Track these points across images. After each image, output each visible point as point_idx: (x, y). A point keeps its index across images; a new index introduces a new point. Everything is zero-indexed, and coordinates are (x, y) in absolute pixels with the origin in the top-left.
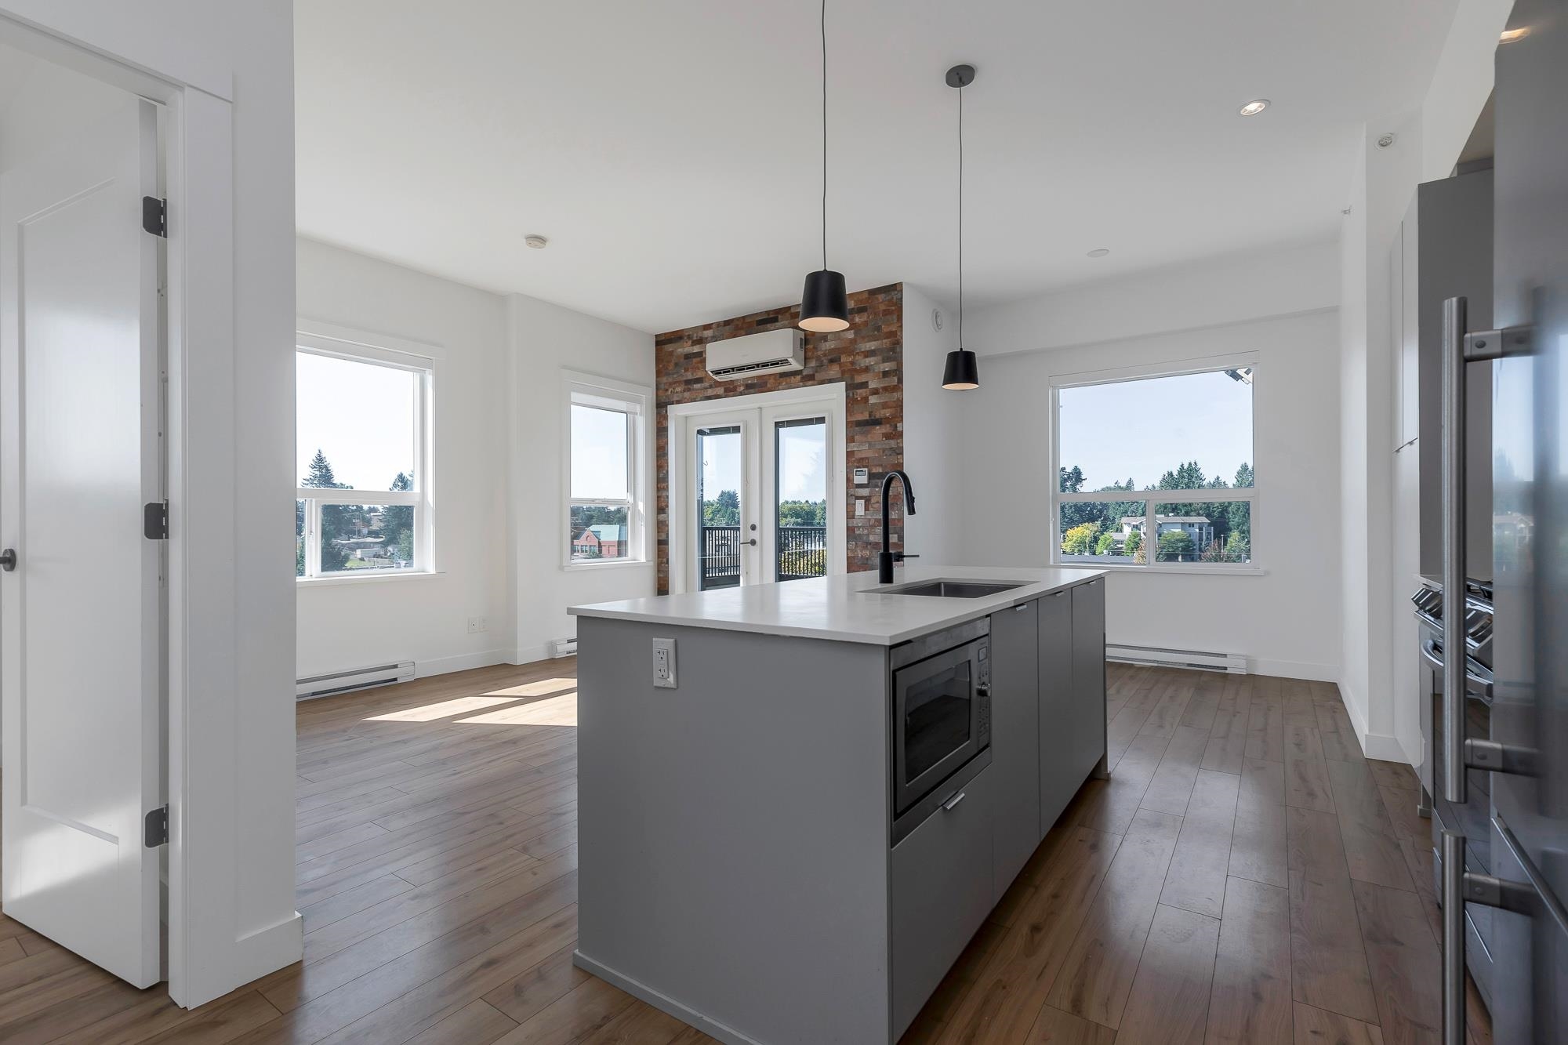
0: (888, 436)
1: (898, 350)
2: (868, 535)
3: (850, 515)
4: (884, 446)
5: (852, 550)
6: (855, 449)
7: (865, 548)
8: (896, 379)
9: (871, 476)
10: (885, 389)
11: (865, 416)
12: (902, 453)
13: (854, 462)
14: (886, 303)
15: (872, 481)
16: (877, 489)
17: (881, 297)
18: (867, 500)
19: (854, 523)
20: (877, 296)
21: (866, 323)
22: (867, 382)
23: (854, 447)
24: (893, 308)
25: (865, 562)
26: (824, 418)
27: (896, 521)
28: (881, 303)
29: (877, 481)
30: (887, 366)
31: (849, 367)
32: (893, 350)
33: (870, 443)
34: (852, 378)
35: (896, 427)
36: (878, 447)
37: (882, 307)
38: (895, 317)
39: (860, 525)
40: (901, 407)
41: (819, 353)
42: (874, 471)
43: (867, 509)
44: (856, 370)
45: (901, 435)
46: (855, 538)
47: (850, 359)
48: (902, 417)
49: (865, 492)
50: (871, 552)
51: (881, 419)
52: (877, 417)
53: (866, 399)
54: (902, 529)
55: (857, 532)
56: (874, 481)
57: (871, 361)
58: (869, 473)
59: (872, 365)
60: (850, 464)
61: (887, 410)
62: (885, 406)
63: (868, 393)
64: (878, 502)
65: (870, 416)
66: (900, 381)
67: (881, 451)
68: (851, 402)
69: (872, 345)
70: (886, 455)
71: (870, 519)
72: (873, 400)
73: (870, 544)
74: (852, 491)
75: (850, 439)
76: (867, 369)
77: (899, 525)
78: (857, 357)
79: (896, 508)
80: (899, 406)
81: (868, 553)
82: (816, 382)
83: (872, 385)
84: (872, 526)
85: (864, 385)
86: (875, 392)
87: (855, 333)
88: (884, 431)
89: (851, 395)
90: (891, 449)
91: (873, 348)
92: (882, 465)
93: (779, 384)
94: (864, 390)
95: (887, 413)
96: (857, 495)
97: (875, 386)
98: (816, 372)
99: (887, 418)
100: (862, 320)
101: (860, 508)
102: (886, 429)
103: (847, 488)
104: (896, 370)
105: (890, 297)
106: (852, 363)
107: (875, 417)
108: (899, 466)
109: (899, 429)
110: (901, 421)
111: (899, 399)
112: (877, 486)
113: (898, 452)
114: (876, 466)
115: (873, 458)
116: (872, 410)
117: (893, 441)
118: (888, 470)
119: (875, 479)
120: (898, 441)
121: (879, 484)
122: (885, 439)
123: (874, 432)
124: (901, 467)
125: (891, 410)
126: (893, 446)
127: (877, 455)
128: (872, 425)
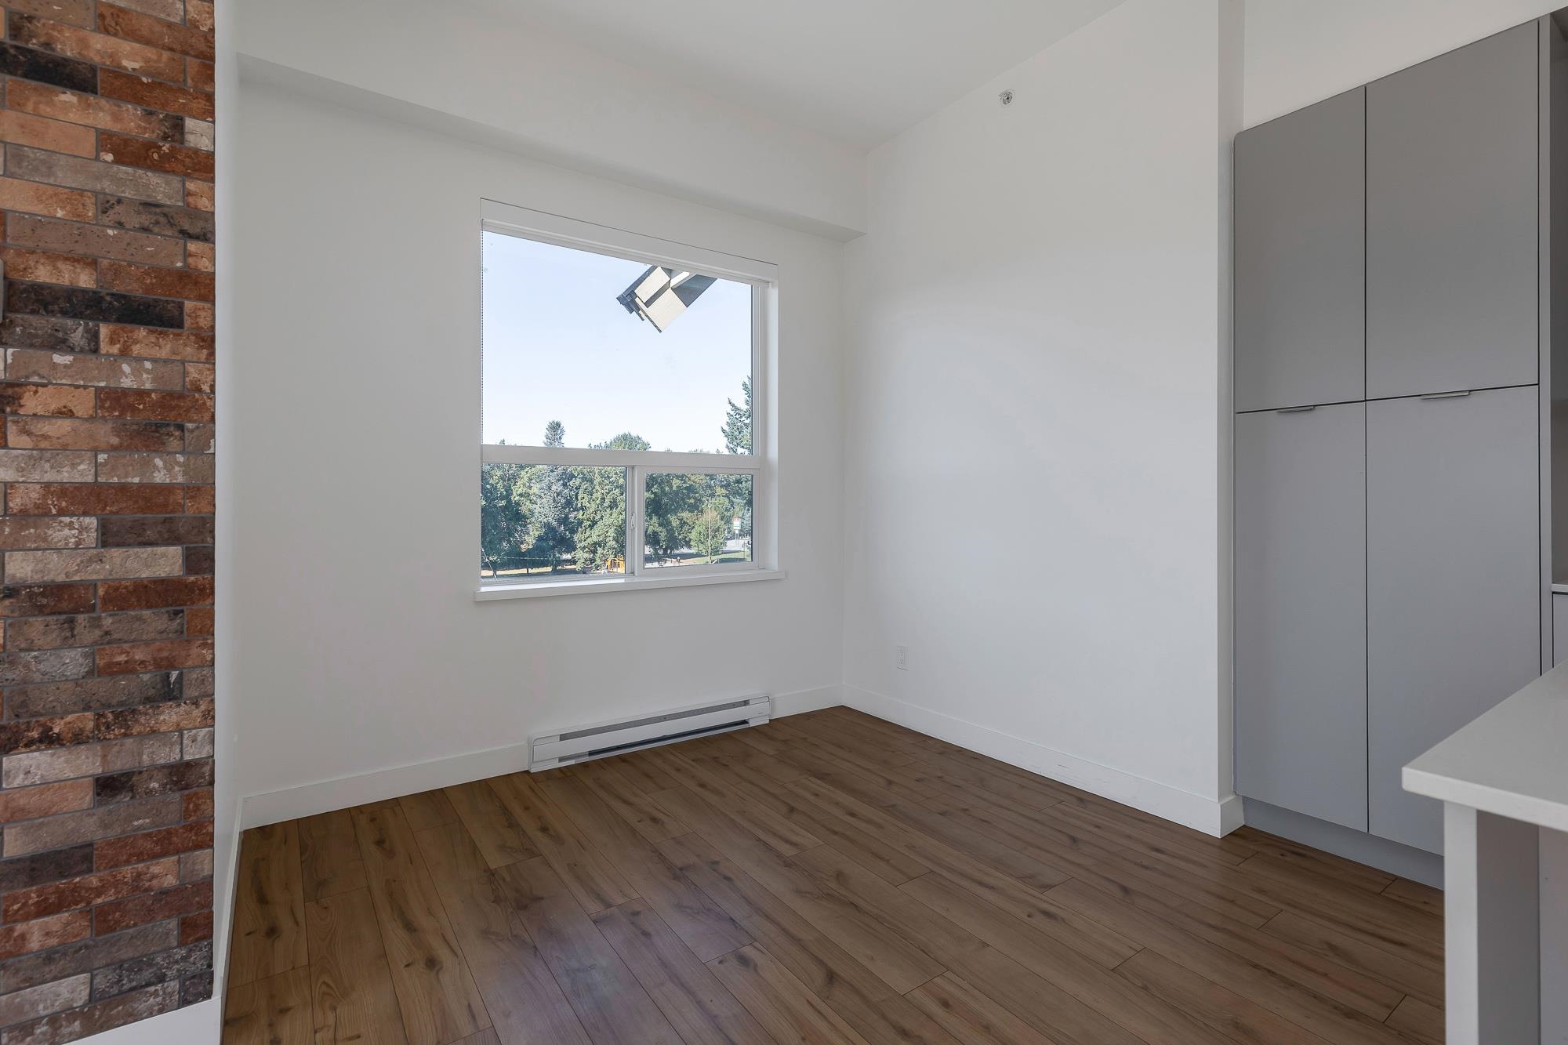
0: (130, 152)
4: (107, 186)
12: (207, 236)
15: (18, 317)
16: (58, 358)
27: (179, 496)
29: (69, 322)
33: (16, 157)
35: (178, 126)
36: (66, 178)
45: (203, 166)
48: (210, 98)
50: (11, 625)
51: (93, 69)
52: (67, 47)
54: (206, 525)
56: (41, 323)
61: (126, 46)
64: (67, 413)
65: (15, 33)
67: (89, 201)
70: (120, 225)
73: (11, 592)
77: (191, 509)
79: (174, 443)
84: (24, 513)
88: (104, 122)
90: (144, 204)
92: (92, 263)
95: (132, 58)
99: (131, 78)
102: (130, 120)
107: (47, 45)
108: (196, 283)
109: (192, 140)
110: (208, 113)
111: (195, 25)
112: (60, 344)
113: (186, 227)
114: (52, 257)
115: (37, 224)
116: (26, 12)
117: (154, 179)
118: (133, 288)
119: (52, 313)
120: (191, 186)
121: (78, 337)
122: (109, 157)
123: (45, 109)
124: (204, 287)
125: (151, 53)
126: (160, 198)
127: (60, 214)
128: (26, 76)
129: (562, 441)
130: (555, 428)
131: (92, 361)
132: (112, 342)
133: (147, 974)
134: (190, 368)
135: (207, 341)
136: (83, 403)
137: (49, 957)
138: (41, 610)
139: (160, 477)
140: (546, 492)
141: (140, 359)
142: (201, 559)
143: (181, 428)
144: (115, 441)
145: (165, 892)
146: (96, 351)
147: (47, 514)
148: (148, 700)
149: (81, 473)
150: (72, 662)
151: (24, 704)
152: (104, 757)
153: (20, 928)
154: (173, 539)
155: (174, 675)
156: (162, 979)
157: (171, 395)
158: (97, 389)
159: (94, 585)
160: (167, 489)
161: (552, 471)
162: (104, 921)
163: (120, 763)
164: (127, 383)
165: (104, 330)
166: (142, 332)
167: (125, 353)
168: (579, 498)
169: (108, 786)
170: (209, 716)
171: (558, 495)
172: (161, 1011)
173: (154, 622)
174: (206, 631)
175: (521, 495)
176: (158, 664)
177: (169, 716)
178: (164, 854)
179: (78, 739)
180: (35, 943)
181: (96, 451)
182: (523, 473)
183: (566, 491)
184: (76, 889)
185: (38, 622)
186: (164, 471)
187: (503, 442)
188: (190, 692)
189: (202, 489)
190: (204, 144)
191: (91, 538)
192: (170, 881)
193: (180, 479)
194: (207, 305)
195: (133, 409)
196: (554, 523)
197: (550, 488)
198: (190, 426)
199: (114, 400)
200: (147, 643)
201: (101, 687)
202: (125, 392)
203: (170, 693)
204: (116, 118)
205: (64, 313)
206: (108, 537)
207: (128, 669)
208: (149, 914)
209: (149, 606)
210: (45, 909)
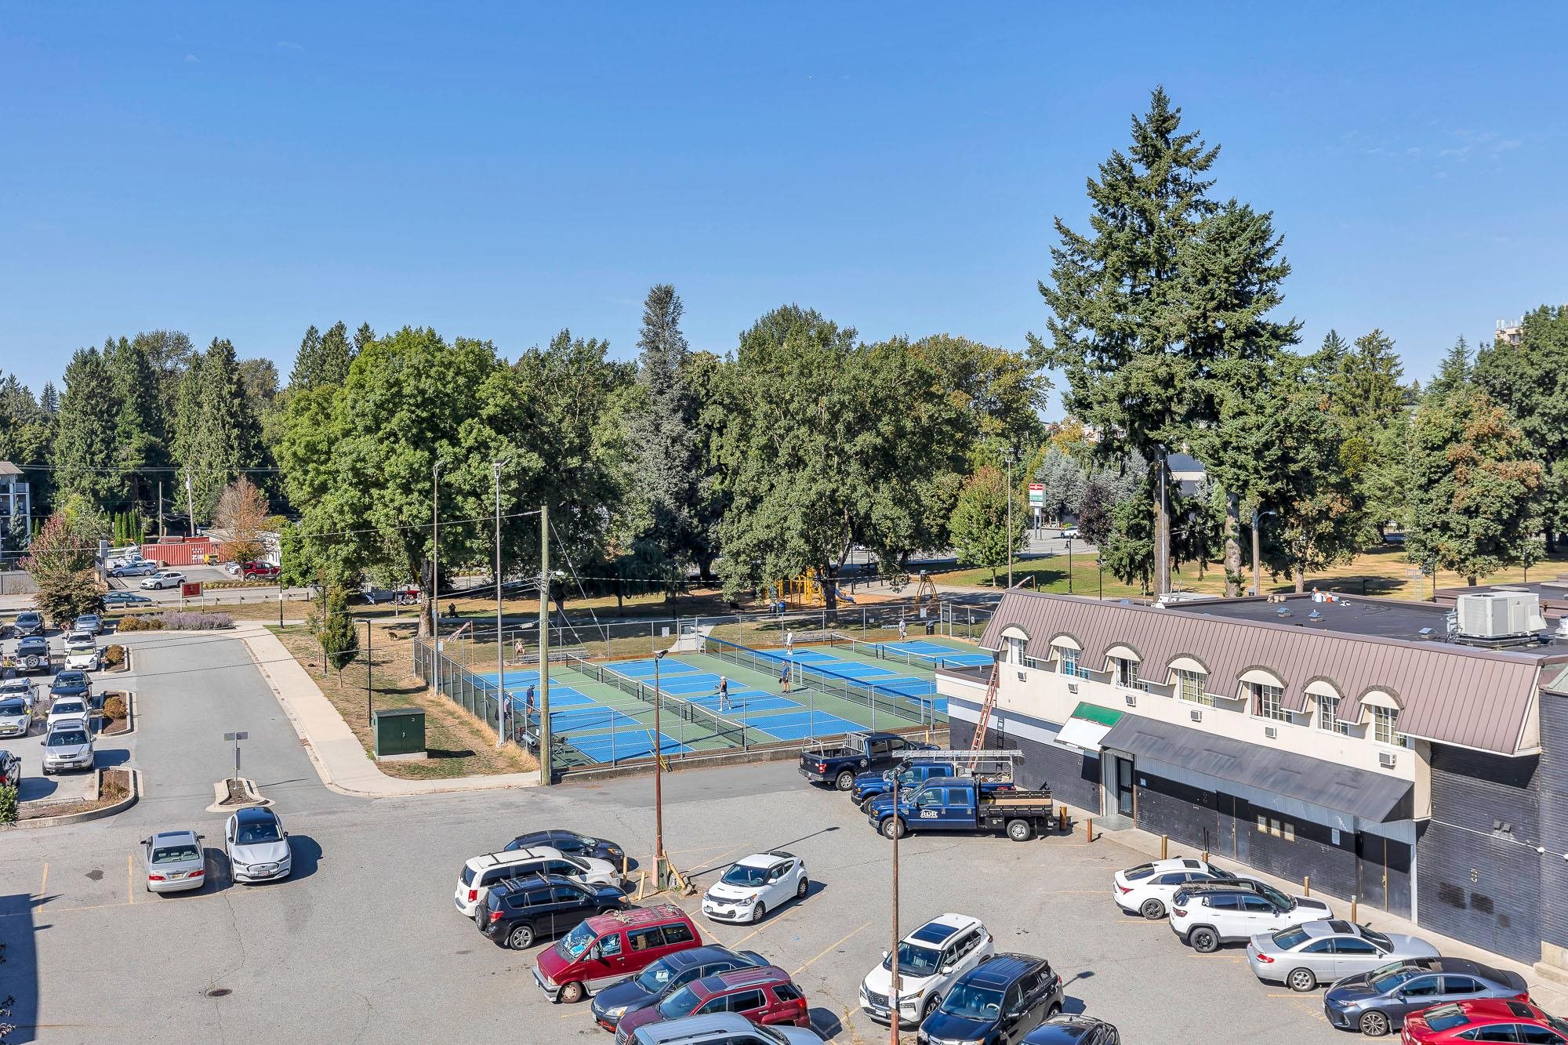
129: (679, 328)
130: (663, 300)
140: (651, 437)
161: (661, 392)
168: (713, 446)
171: (674, 441)
175: (608, 445)
182: (611, 397)
183: (690, 433)
187: (565, 337)
196: (669, 503)
197: (657, 428)
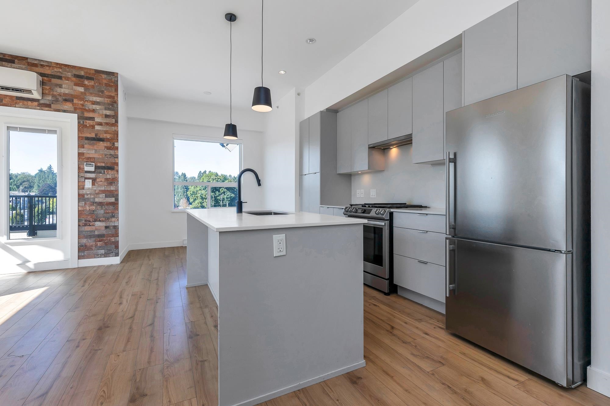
0: (108, 148)
1: (115, 106)
2: (94, 198)
3: (81, 187)
4: (106, 153)
5: (82, 207)
6: (85, 152)
7: (91, 205)
8: (114, 120)
9: (97, 167)
10: (107, 124)
11: (93, 135)
12: (117, 158)
13: (84, 158)
14: (108, 80)
15: (96, 170)
16: (100, 175)
17: (104, 76)
18: (94, 180)
19: (84, 192)
20: (101, 74)
21: (93, 87)
22: (94, 118)
23: (82, 150)
24: (112, 84)
25: (92, 212)
26: (56, 131)
28: (105, 79)
29: (102, 170)
30: (108, 113)
31: (81, 107)
32: (112, 105)
33: (96, 150)
34: (83, 113)
35: (114, 144)
36: (101, 153)
37: (105, 81)
38: (113, 89)
39: (88, 193)
40: (117, 134)
41: (55, 93)
42: (99, 165)
43: (93, 184)
44: (85, 109)
45: (117, 148)
46: (85, 200)
47: (81, 103)
48: (118, 139)
49: (93, 175)
50: (96, 207)
51: (104, 138)
52: (101, 137)
53: (93, 127)
54: (117, 195)
55: (86, 197)
56: (99, 170)
57: (97, 107)
58: (95, 166)
59: (97, 110)
60: (81, 160)
61: (108, 135)
62: (106, 132)
63: (94, 123)
64: (101, 181)
65: (96, 136)
66: (117, 121)
67: (104, 155)
68: (81, 127)
69: (98, 99)
70: (107, 157)
71: (96, 190)
72: (97, 128)
73: (96, 203)
74: (82, 174)
75: (80, 146)
76: (94, 111)
77: (116, 193)
78: (86, 103)
79: (113, 185)
80: (116, 134)
81: (94, 207)
82: (51, 109)
83: (98, 120)
84: (97, 193)
85: (92, 119)
86: (100, 124)
87: (85, 90)
88: (105, 145)
89: (82, 122)
90: (110, 154)
91: (98, 101)
92: (104, 163)
93: (16, 103)
94: (92, 122)
95: (108, 136)
96: (86, 177)
97: (100, 121)
98: (52, 103)
99: (108, 139)
100: (91, 84)
101: (88, 184)
102: (108, 144)
103: (78, 173)
104: (114, 116)
105: (110, 78)
106: (83, 105)
107: (99, 137)
108: (116, 164)
109: (115, 145)
110: (118, 141)
111: (116, 130)
112: (101, 173)
113: (115, 157)
114: (100, 162)
115: (98, 158)
116: (97, 133)
117: (111, 151)
118: (109, 165)
119: (100, 169)
120: (115, 151)
121: (103, 172)
122: (106, 149)
123: (99, 145)
124: (117, 164)
125: (111, 135)
126: (112, 153)
127: (101, 157)
128: (97, 141)
131: (104, 175)
132: (106, 172)
133: (111, 252)
134: (115, 175)
135: (117, 171)
136: (103, 180)
137: (100, 247)
138: (99, 205)
139: (112, 189)
141: (110, 174)
142: (117, 200)
143: (114, 183)
144: (107, 184)
145: (113, 242)
146: (104, 173)
147: (99, 194)
148: (111, 217)
149: (103, 189)
150: (102, 212)
151: (97, 216)
152: (106, 224)
153: (97, 243)
154: (113, 197)
155: (114, 214)
156: (113, 253)
157: (113, 178)
158: (105, 178)
159: (104, 202)
160: (113, 190)
162: (106, 244)
163: (108, 225)
164: (108, 177)
165: (105, 171)
166: (110, 171)
167: (108, 173)
169: (106, 227)
170: (118, 220)
172: (113, 257)
173: (111, 207)
174: (117, 209)
176: (112, 212)
177: (113, 219)
178: (113, 237)
179: (103, 221)
180: (98, 245)
181: (105, 186)
184: (103, 239)
185: (99, 206)
186: (112, 188)
188: (116, 217)
189: (117, 190)
190: (117, 146)
191: (104, 197)
192: (113, 240)
193: (114, 189)
194: (117, 167)
195: (109, 180)
198: (115, 182)
199: (107, 179)
200: (111, 210)
201: (105, 215)
202: (108, 178)
203: (113, 217)
204: (107, 144)
205: (101, 169)
206: (106, 197)
207: (108, 213)
208: (111, 244)
209: (111, 205)
210: (100, 241)
